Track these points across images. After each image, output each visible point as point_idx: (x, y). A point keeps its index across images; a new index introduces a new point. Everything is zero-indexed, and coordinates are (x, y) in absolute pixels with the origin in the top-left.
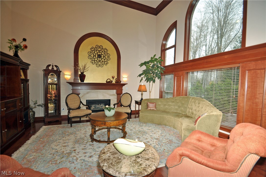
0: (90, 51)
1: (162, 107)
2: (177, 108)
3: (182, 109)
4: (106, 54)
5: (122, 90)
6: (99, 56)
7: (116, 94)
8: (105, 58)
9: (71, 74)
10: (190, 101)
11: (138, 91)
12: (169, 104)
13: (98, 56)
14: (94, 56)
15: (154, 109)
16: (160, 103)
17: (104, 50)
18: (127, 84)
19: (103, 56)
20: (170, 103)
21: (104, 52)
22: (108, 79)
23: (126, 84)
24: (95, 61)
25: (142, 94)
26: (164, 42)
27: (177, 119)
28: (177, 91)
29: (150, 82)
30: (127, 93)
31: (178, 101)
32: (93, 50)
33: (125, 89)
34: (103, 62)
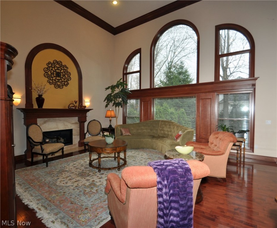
0: (47, 67)
1: (135, 132)
2: (149, 131)
3: (154, 131)
4: (66, 72)
5: (86, 117)
6: (58, 75)
7: (78, 122)
8: (65, 77)
9: (21, 97)
10: (160, 124)
11: (106, 117)
12: (141, 128)
13: (56, 74)
14: (52, 73)
15: (129, 134)
16: (132, 128)
17: (64, 68)
18: (93, 109)
19: (63, 75)
20: (143, 128)
21: (64, 70)
22: (70, 104)
23: (91, 110)
24: (53, 80)
25: (110, 121)
26: (126, 65)
27: (154, 140)
28: (144, 115)
29: (119, 107)
30: (94, 120)
31: (149, 125)
32: (50, 65)
33: (90, 116)
34: (62, 82)
